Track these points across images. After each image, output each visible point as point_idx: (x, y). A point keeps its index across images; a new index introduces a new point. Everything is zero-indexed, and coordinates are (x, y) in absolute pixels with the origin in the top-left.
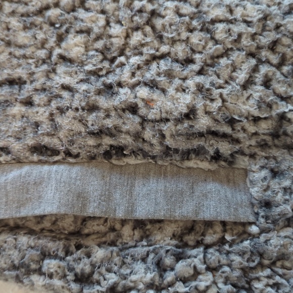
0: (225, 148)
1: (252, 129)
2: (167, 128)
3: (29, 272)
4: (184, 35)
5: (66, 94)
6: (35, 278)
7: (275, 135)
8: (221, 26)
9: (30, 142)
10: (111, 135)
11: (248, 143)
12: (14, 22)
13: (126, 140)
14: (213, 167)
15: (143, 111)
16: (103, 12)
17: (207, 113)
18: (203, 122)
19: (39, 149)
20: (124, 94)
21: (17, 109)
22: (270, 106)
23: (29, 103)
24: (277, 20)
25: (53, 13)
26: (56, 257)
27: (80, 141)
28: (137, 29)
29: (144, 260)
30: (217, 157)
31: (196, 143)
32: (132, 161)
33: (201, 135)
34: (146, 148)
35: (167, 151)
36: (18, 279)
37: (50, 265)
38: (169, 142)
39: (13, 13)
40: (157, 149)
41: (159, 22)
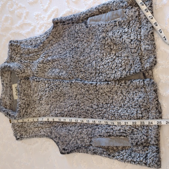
0: (125, 135)
1: (128, 131)
2: (117, 132)
3: (102, 154)
4: (118, 118)
5: (103, 127)
6: (103, 155)
7: (132, 132)
8: (123, 117)
9: (98, 134)
10: (109, 133)
11: (128, 134)
12: (96, 116)
13: (111, 134)
14: (124, 138)
15: (113, 129)
16: (108, 114)
17: (122, 129)
18: (122, 131)
19: (100, 136)
20: (111, 127)
21: (97, 129)
22: (131, 128)
23: (99, 128)
24: (130, 115)
25: (101, 114)
26: (105, 152)
27: (105, 134)
28: (112, 117)
29: (117, 152)
30: (124, 136)
31: (121, 134)
32: (112, 137)
33: (121, 133)
34: (114, 135)
35: (117, 136)
36: (101, 155)
37: (105, 153)
38: (117, 134)
39: (96, 114)
40: (115, 135)
41: (115, 116)
